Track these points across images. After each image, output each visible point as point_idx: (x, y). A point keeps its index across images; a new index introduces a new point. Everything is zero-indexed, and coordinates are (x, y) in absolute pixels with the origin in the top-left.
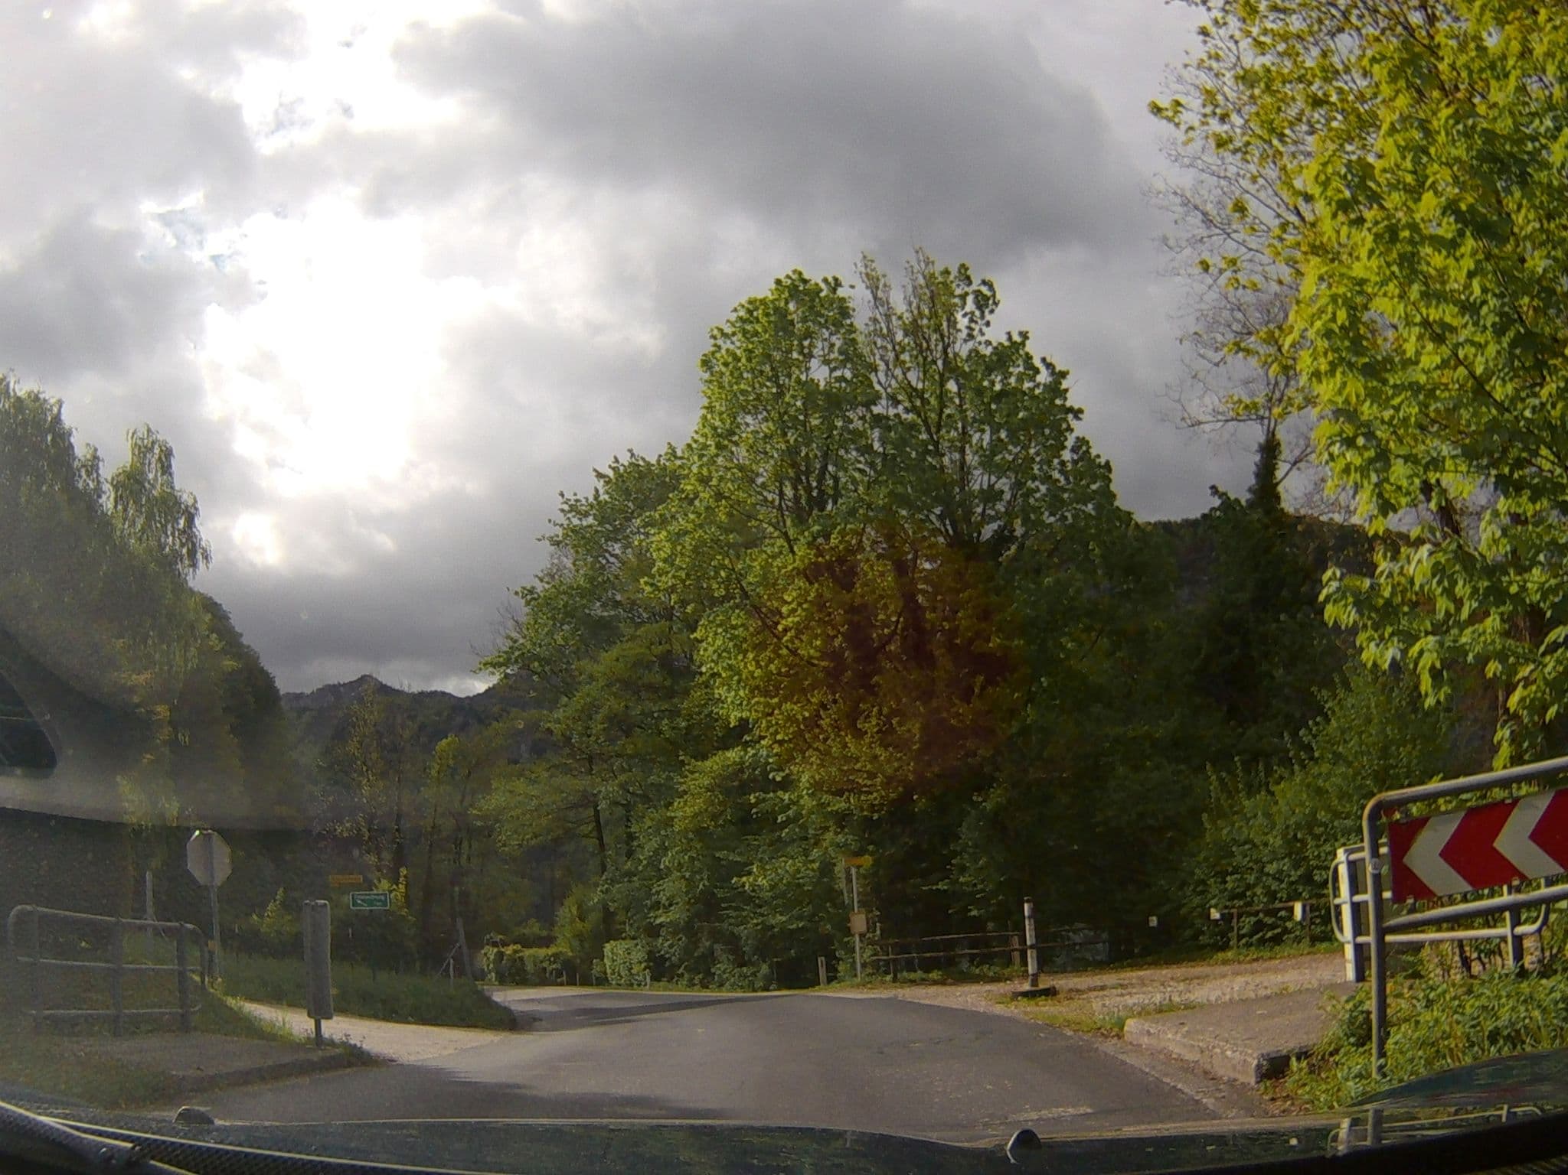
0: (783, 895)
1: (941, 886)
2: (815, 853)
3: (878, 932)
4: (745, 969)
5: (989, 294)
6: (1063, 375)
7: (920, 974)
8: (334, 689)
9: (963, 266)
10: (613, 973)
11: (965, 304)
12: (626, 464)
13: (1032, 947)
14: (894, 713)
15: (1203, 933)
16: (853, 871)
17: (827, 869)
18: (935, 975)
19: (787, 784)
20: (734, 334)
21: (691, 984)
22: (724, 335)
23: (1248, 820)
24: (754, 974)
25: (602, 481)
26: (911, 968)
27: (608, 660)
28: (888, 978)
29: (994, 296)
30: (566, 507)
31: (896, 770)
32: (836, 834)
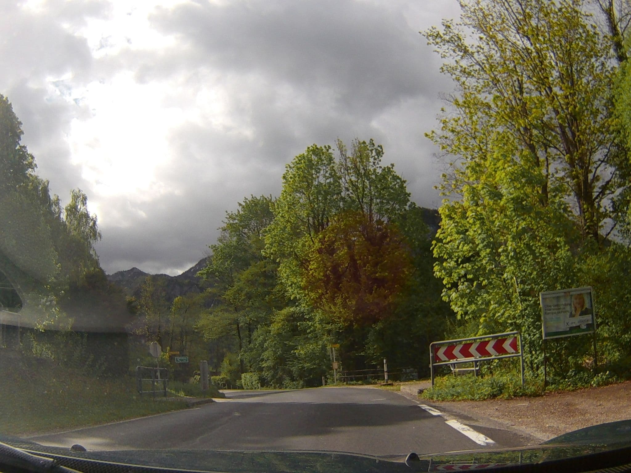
0: (308, 357)
1: (362, 354)
2: (320, 342)
3: (341, 369)
4: (294, 382)
5: (381, 150)
6: (405, 182)
7: (355, 382)
8: (121, 273)
9: (371, 139)
10: (245, 385)
11: (372, 153)
12: (250, 200)
13: (386, 372)
14: (346, 298)
15: (445, 370)
16: (333, 349)
17: (324, 347)
18: (360, 382)
19: (310, 319)
20: (294, 167)
21: (275, 388)
22: (290, 167)
23: (459, 334)
24: (298, 384)
25: (241, 207)
26: (352, 380)
27: (246, 274)
28: (345, 383)
29: (382, 151)
30: (228, 217)
31: (347, 316)
32: (327, 336)
